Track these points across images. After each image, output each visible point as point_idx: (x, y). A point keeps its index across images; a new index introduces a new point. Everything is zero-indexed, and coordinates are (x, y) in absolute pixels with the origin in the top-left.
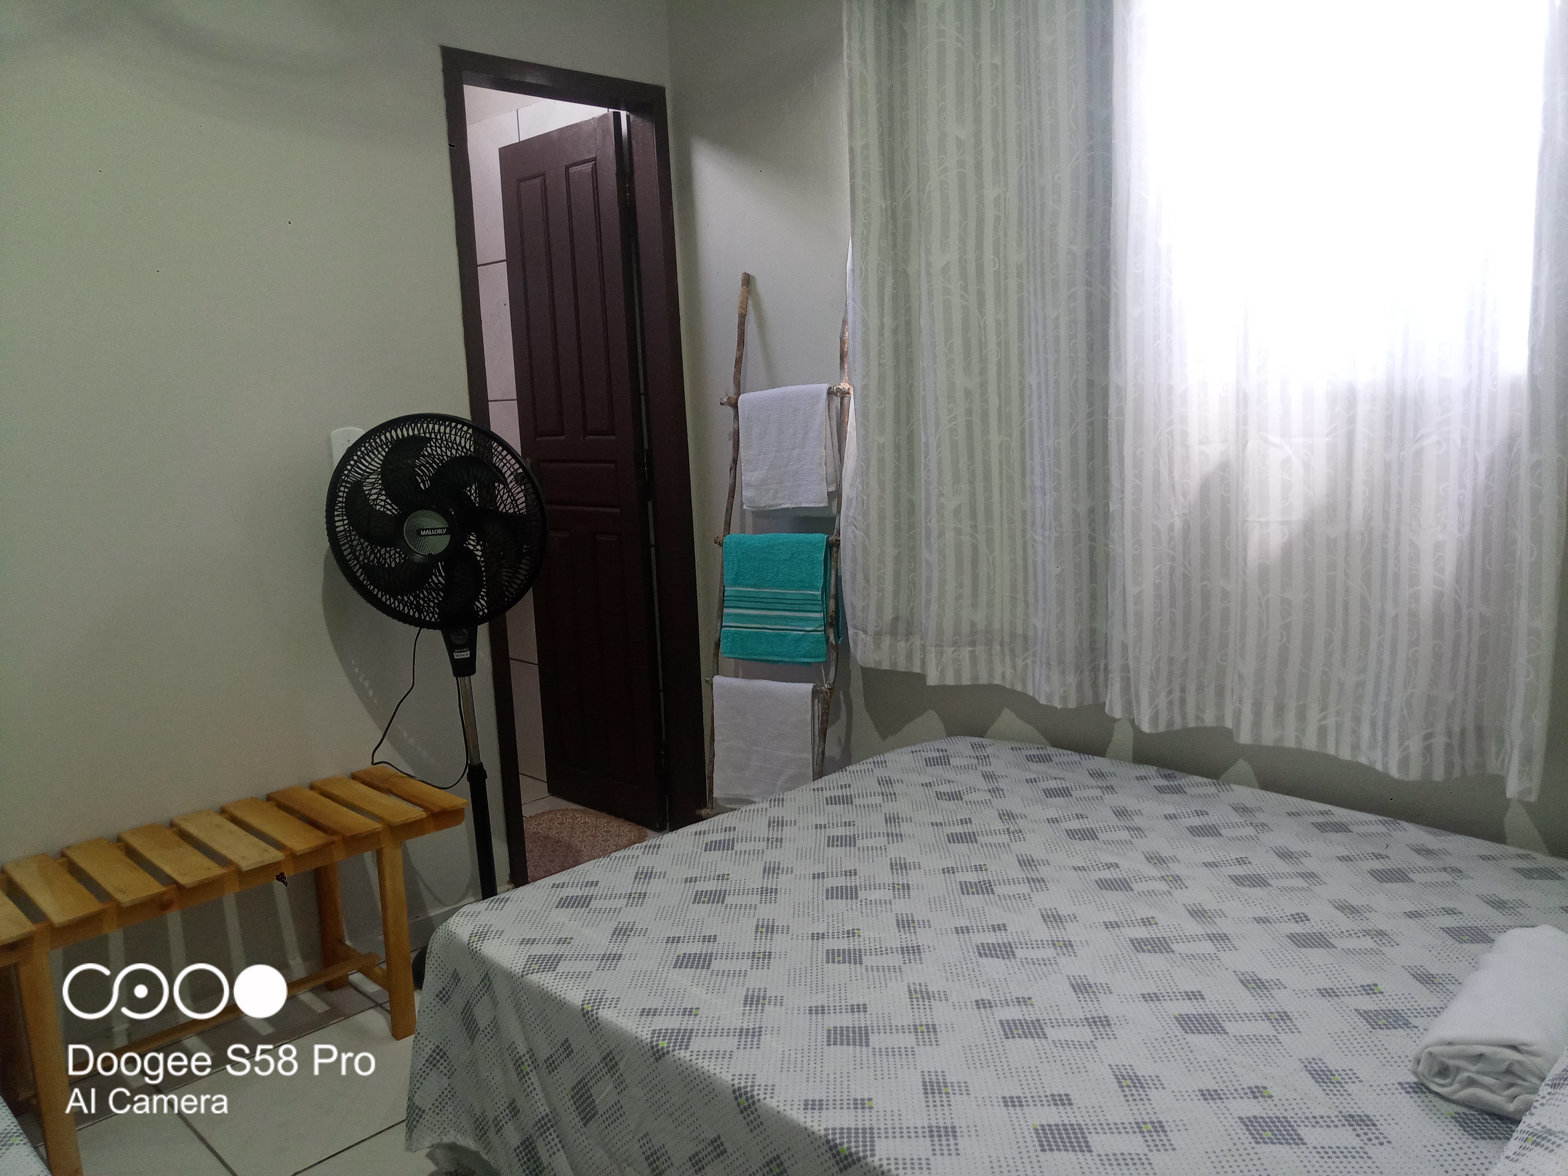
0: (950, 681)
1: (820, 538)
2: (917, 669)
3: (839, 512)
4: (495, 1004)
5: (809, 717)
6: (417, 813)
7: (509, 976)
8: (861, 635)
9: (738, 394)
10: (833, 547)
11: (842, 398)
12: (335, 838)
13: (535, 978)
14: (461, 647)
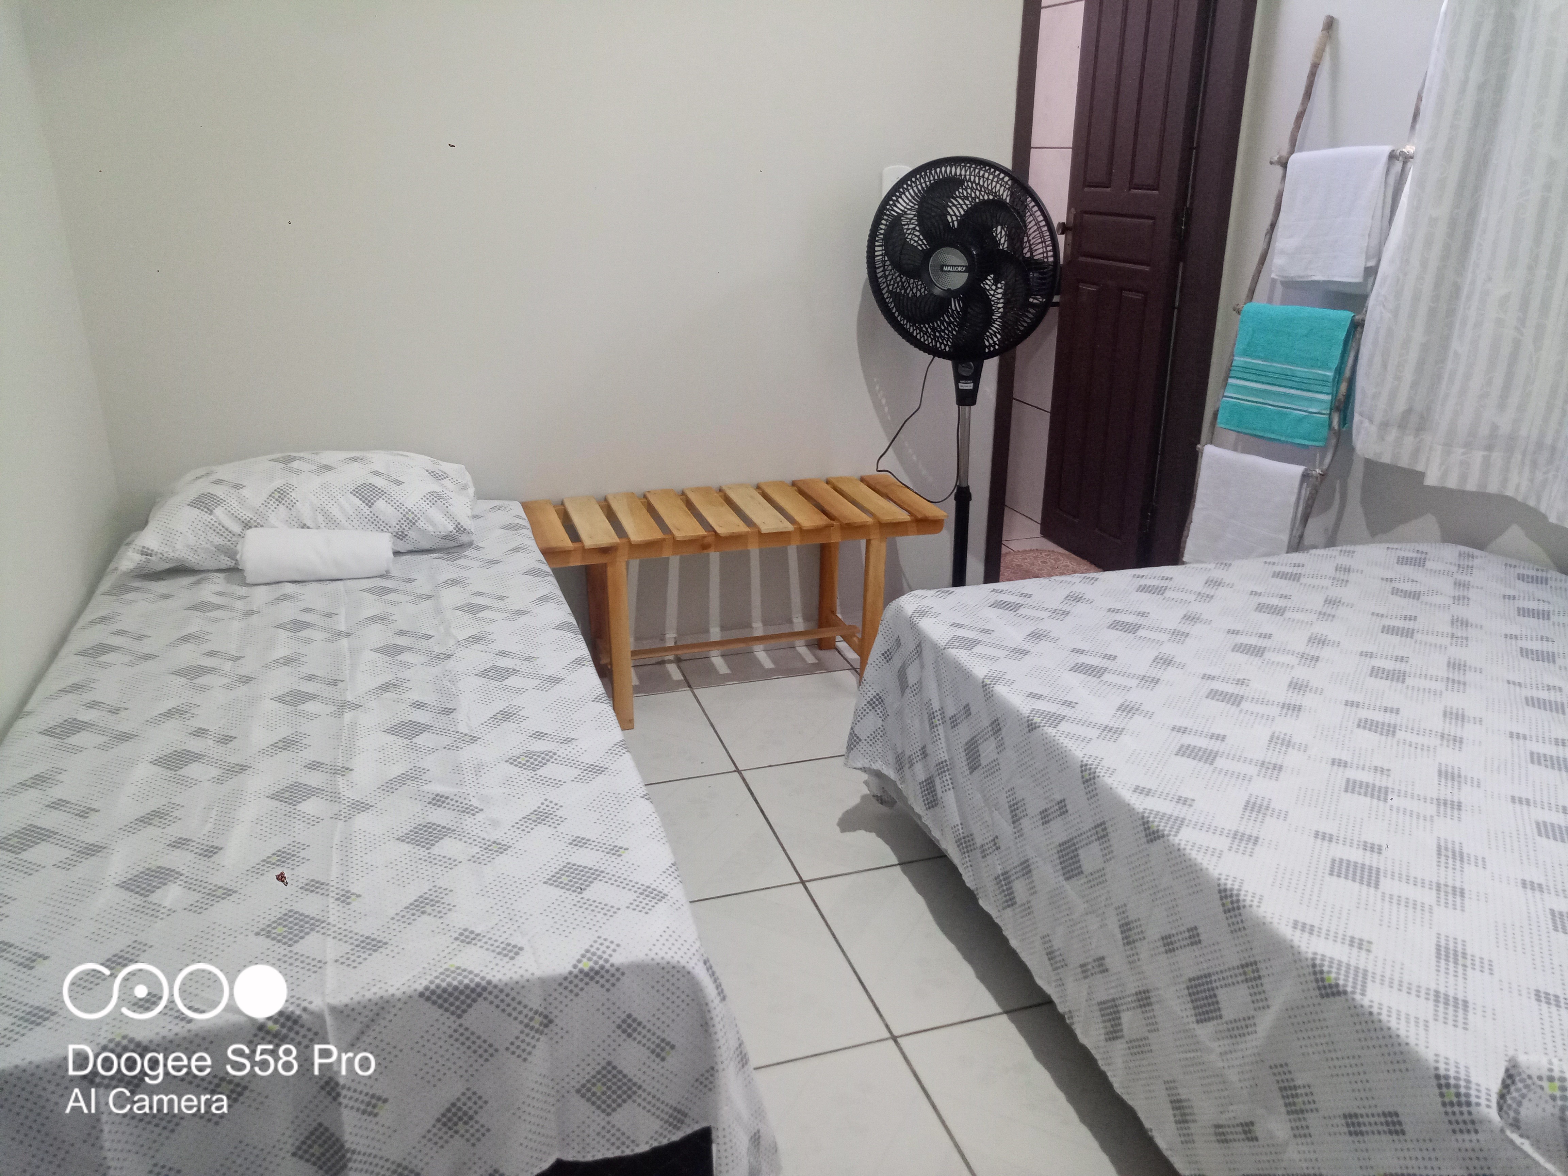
0: (1452, 483)
1: (1346, 316)
2: (1420, 468)
3: (1372, 290)
4: (922, 667)
5: (1293, 498)
6: (902, 516)
7: (936, 649)
8: (1366, 423)
9: (1292, 152)
10: (1356, 327)
11: (1405, 163)
12: (834, 523)
13: (953, 652)
14: (966, 378)
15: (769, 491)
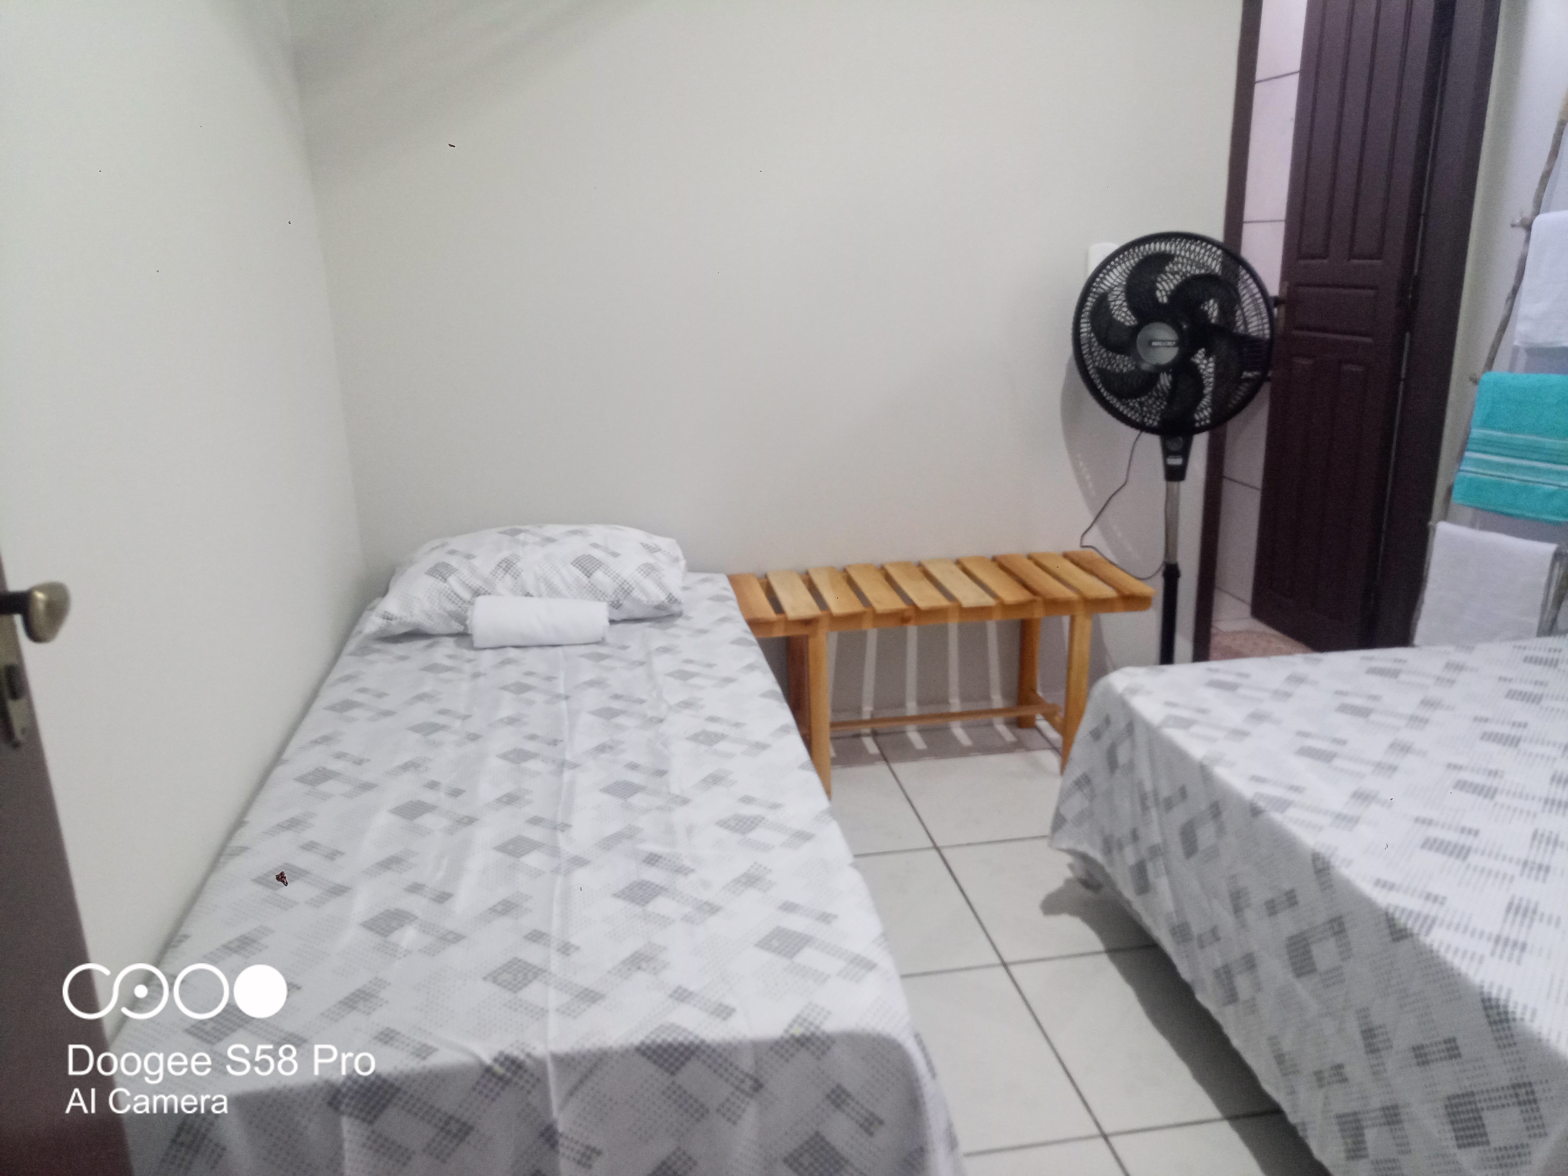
4: (1134, 746)
5: (1545, 579)
6: (1108, 592)
7: (1149, 728)
9: (1536, 215)
12: (1038, 599)
14: (1175, 454)
15: (970, 566)
